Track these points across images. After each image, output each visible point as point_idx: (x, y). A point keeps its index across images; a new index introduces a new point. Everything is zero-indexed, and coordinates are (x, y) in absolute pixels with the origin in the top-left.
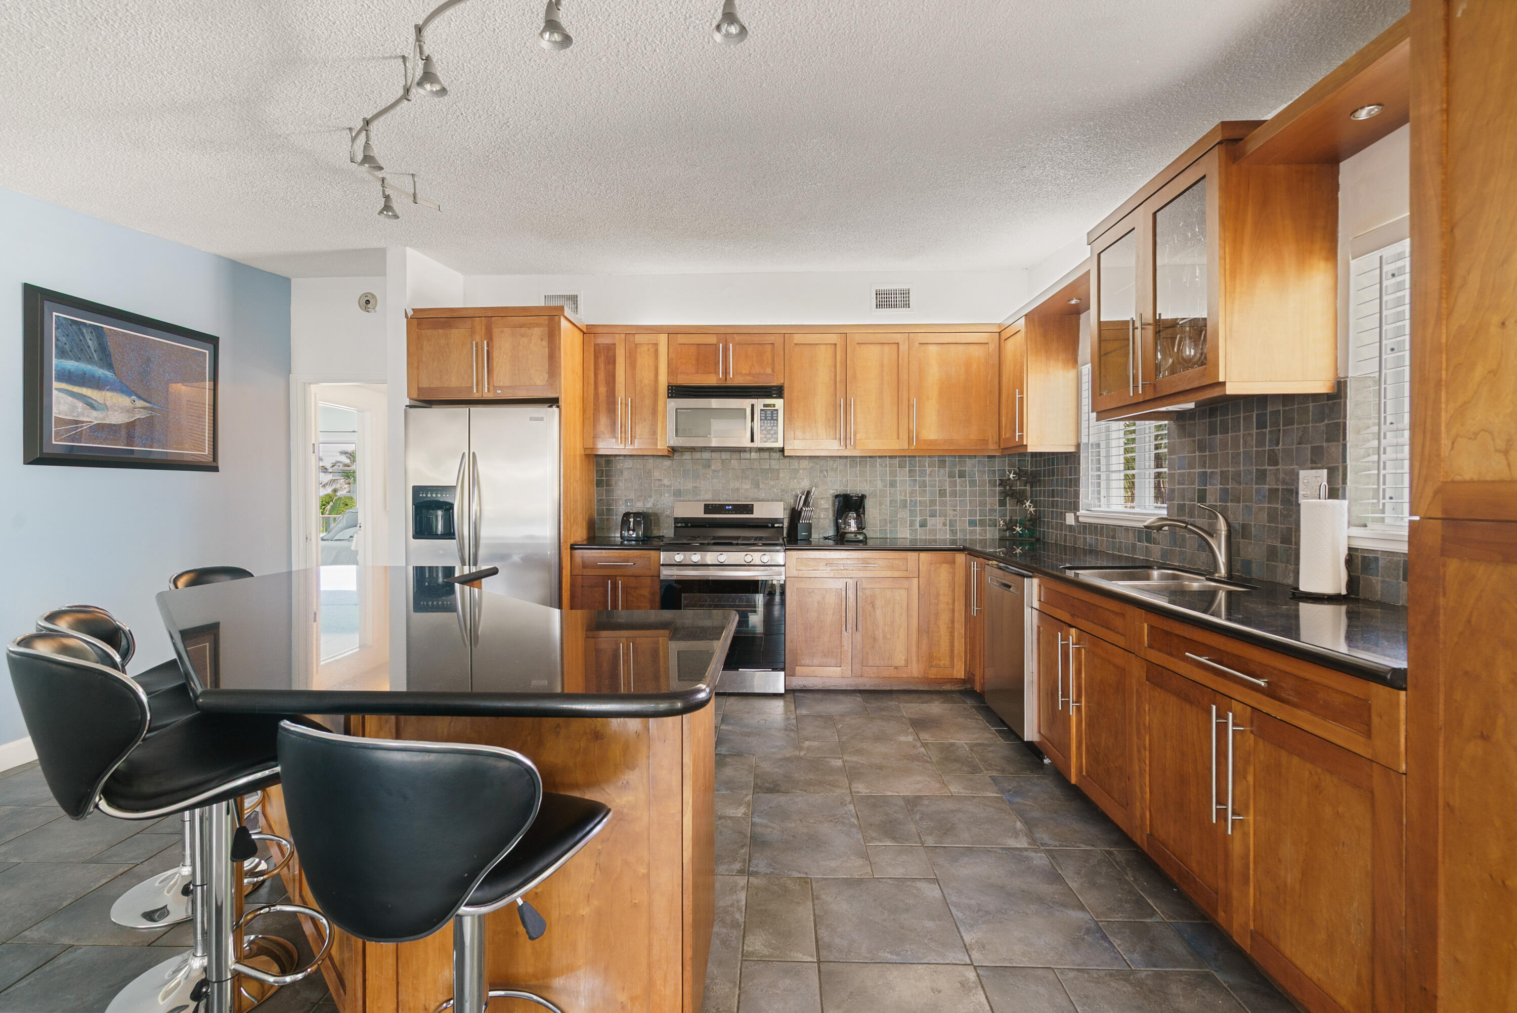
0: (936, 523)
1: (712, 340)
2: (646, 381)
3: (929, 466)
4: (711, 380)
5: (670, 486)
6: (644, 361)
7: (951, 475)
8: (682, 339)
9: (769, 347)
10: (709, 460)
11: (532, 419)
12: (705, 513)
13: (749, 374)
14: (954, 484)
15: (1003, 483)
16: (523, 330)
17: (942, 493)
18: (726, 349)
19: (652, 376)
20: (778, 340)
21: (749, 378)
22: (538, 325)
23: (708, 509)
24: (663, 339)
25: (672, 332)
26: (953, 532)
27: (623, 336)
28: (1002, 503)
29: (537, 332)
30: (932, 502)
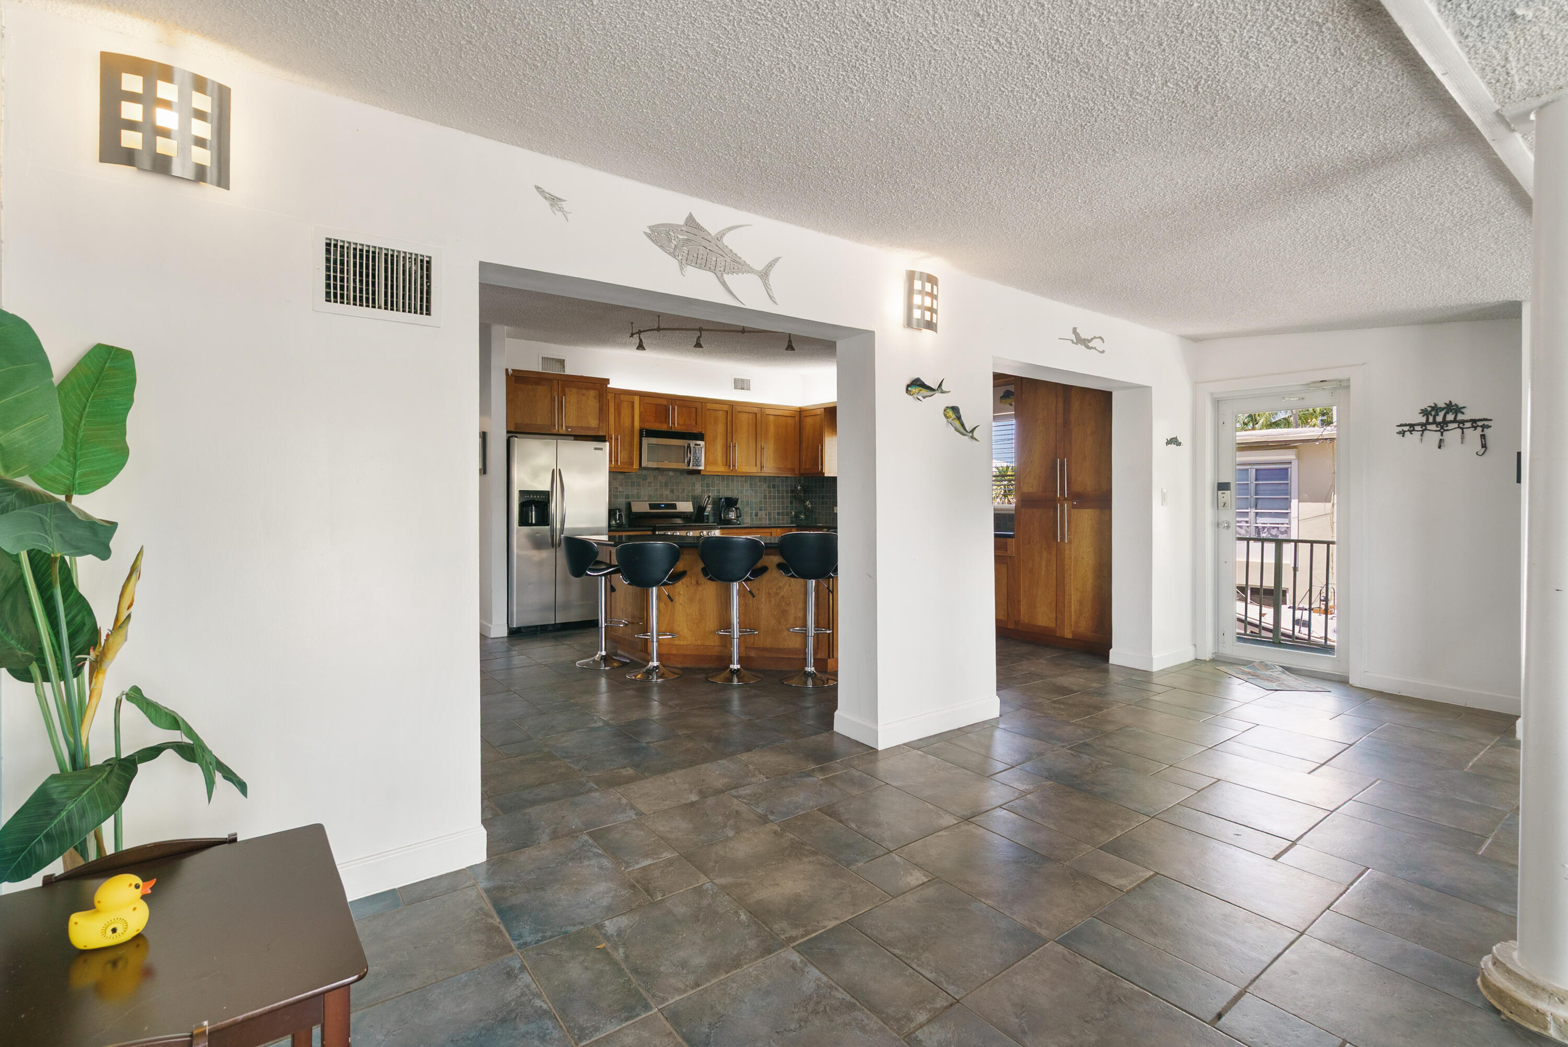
0: (762, 514)
1: (665, 402)
2: (626, 425)
3: (759, 482)
4: (664, 427)
5: (623, 492)
6: (625, 412)
7: (769, 487)
8: (648, 400)
9: (694, 410)
10: (646, 476)
11: (596, 449)
12: (650, 509)
13: (684, 425)
14: (770, 492)
15: (792, 491)
16: (584, 391)
17: (765, 497)
18: (673, 409)
19: (630, 421)
20: (699, 406)
21: (684, 427)
22: (594, 389)
23: (652, 506)
24: (637, 399)
25: (643, 395)
26: (770, 519)
27: (613, 394)
28: (791, 503)
29: (592, 393)
30: (761, 502)
